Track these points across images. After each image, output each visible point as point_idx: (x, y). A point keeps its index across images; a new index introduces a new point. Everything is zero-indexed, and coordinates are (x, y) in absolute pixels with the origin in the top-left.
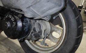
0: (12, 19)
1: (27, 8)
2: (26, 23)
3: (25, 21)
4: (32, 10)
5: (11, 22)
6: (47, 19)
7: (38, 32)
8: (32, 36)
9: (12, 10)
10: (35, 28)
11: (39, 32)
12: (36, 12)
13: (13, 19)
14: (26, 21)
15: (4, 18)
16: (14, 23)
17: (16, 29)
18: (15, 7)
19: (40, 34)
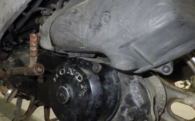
0: (77, 77)
1: (122, 47)
2: (109, 83)
3: (107, 81)
4: (136, 51)
5: (76, 84)
6: (166, 69)
7: (139, 106)
8: (123, 118)
9: (71, 55)
10: (129, 96)
11: (143, 106)
12: (143, 54)
13: (79, 78)
14: (109, 79)
15: (55, 77)
16: (82, 87)
17: (88, 101)
18: (88, 47)
19: (146, 111)
